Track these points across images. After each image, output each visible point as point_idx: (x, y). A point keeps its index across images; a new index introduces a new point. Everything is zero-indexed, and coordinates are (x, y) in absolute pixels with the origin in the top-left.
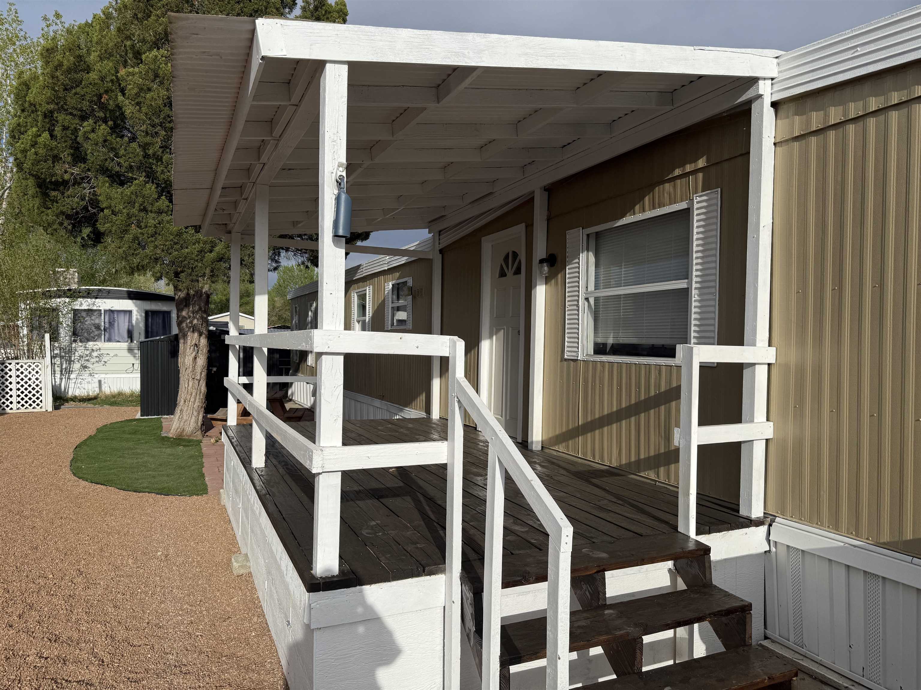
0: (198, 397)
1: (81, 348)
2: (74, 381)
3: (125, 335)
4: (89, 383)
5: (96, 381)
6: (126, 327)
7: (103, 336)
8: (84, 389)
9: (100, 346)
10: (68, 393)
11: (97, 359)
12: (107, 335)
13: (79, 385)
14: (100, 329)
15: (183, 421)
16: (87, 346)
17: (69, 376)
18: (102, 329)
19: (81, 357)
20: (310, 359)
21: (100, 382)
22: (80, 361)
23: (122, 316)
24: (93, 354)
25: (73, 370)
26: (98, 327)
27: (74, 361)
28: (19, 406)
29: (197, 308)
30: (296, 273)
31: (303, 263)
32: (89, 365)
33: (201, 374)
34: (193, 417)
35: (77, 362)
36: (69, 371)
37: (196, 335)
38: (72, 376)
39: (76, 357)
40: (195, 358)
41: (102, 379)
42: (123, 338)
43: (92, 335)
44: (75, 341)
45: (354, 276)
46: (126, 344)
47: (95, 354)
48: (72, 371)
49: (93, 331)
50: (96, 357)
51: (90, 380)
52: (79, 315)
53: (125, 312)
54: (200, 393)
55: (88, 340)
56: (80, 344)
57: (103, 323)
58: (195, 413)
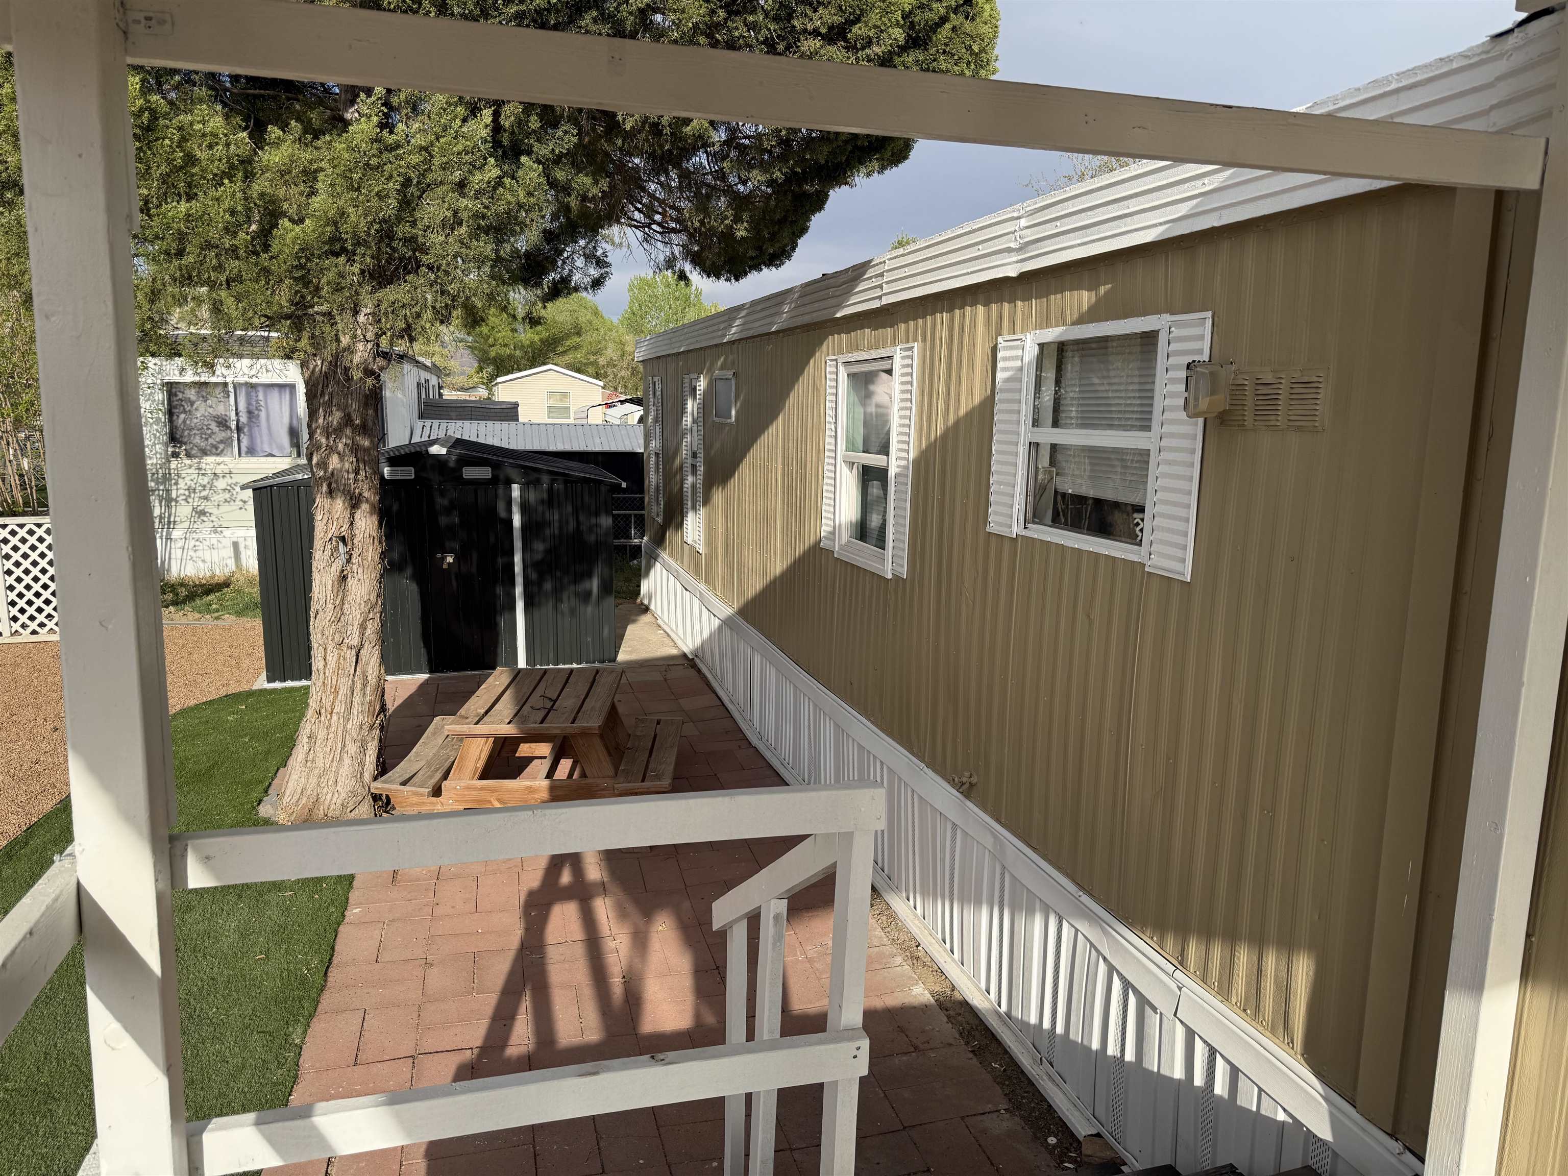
0: (357, 698)
1: (189, 471)
2: (180, 544)
3: (285, 440)
4: (212, 547)
5: (228, 543)
6: (286, 420)
7: (235, 444)
8: (203, 561)
9: (231, 466)
10: (169, 570)
11: (227, 496)
12: (245, 442)
13: (191, 553)
14: (229, 428)
15: (316, 772)
16: (203, 466)
17: (168, 533)
18: (233, 426)
19: (191, 490)
20: (690, 527)
21: (236, 545)
22: (190, 500)
23: (275, 394)
24: (216, 483)
25: (177, 519)
26: (223, 423)
27: (177, 502)
28: (16, 626)
29: (337, 416)
30: (661, 289)
31: (670, 263)
32: (208, 507)
33: (363, 627)
34: (347, 761)
35: (183, 503)
36: (169, 522)
37: (339, 505)
38: (176, 534)
39: (180, 492)
40: (343, 578)
41: (241, 540)
42: (281, 448)
43: (210, 441)
44: (175, 455)
45: (839, 306)
46: (288, 460)
47: (221, 484)
48: (175, 522)
49: (213, 433)
50: (225, 490)
51: (214, 541)
52: (180, 396)
53: (281, 386)
54: (364, 686)
55: (204, 453)
56: (188, 462)
57: (233, 414)
58: (352, 749)
